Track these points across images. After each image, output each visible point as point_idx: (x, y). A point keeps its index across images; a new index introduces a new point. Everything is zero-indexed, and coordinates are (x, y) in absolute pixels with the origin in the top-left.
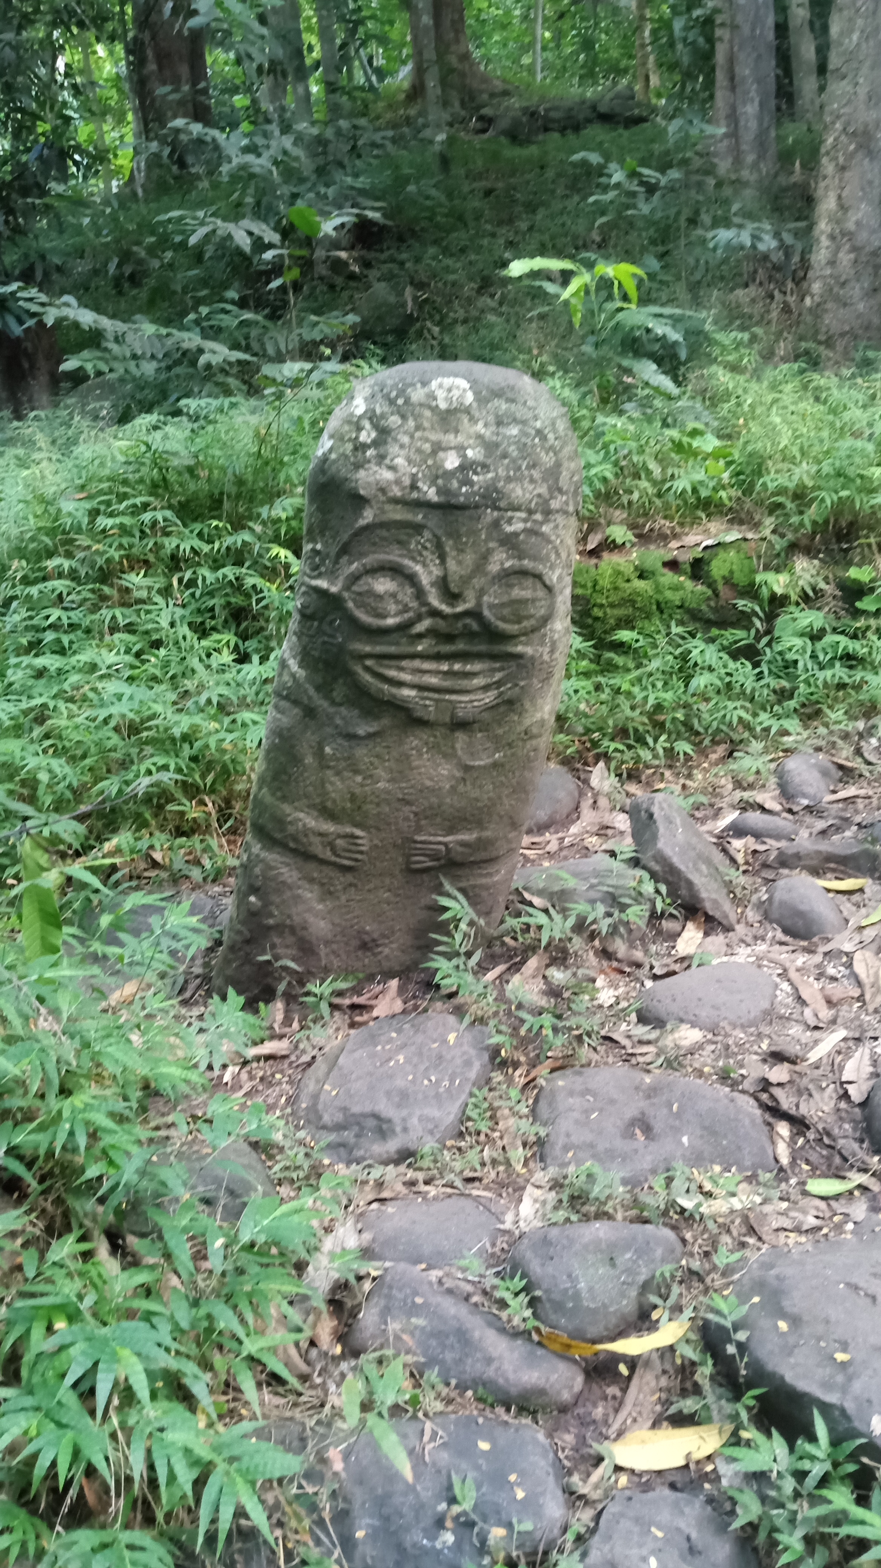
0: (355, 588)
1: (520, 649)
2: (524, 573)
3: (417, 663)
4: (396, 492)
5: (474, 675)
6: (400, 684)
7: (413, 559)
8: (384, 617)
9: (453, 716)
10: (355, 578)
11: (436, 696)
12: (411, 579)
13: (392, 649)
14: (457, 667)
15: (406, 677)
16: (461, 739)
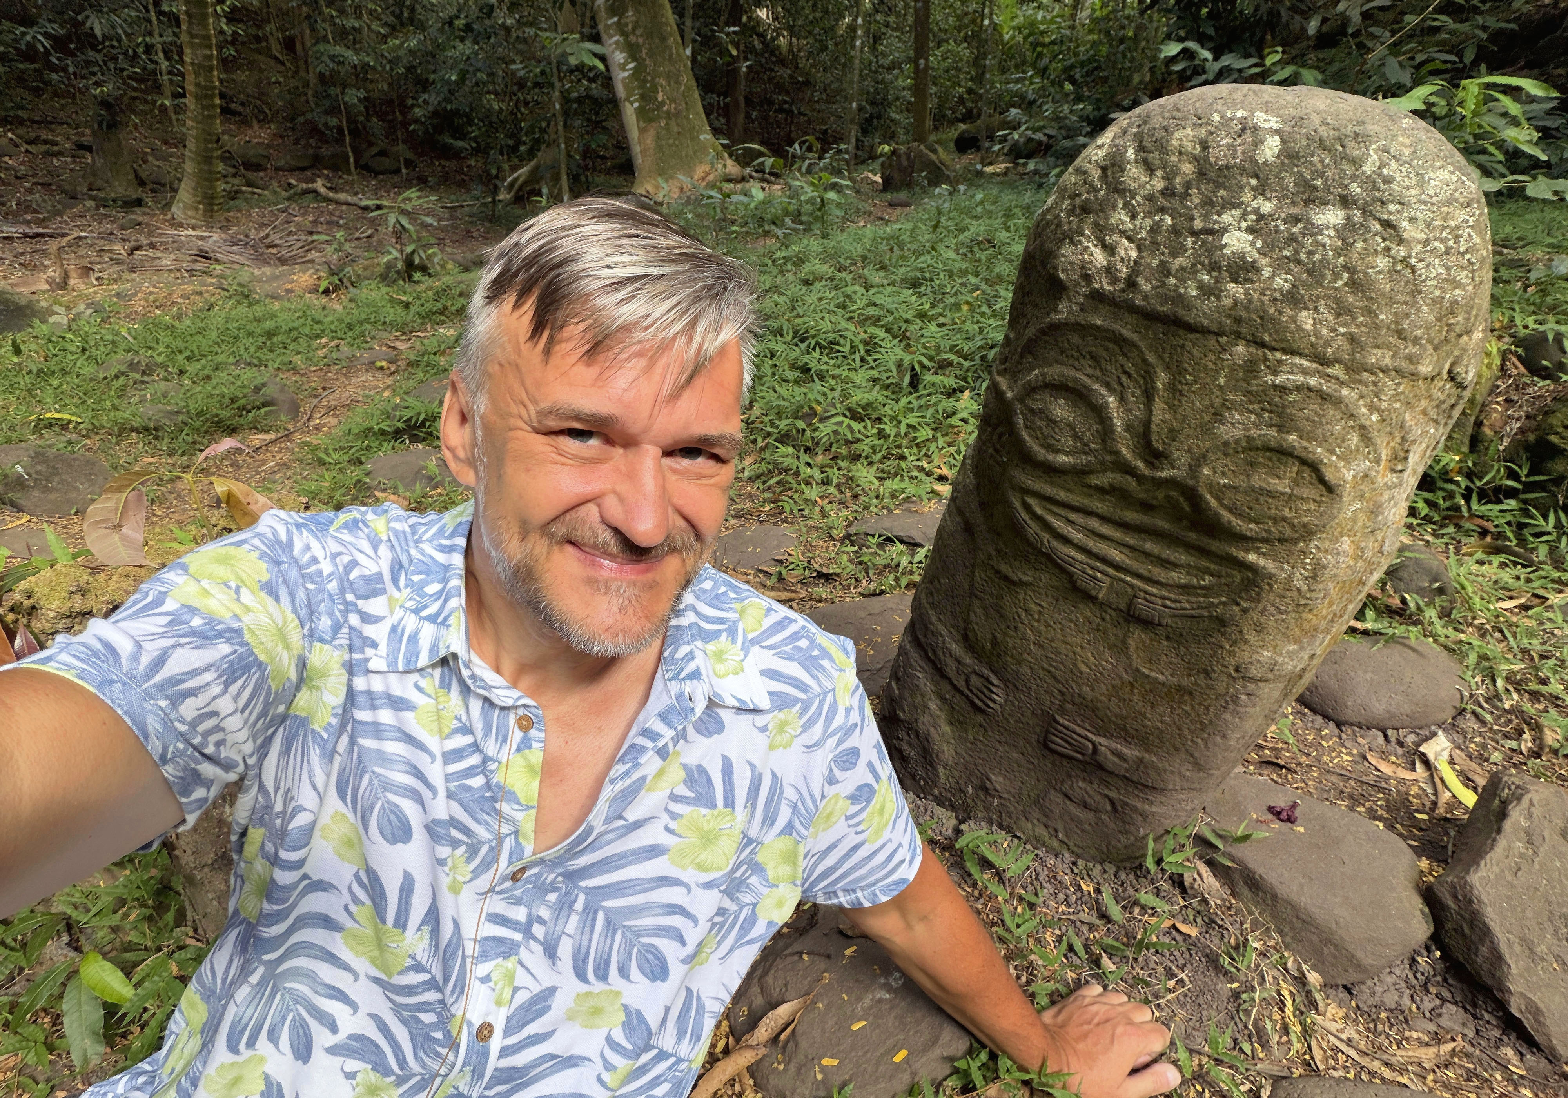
0: (1029, 402)
1: (1252, 557)
2: (1284, 453)
3: (1094, 524)
4: (1104, 284)
5: (1174, 566)
6: (1066, 540)
7: (1108, 386)
8: (1057, 451)
9: (1130, 604)
10: (1032, 390)
11: (1111, 571)
12: (1099, 413)
13: (1062, 495)
14: (1149, 546)
15: (1077, 536)
16: (1137, 637)
